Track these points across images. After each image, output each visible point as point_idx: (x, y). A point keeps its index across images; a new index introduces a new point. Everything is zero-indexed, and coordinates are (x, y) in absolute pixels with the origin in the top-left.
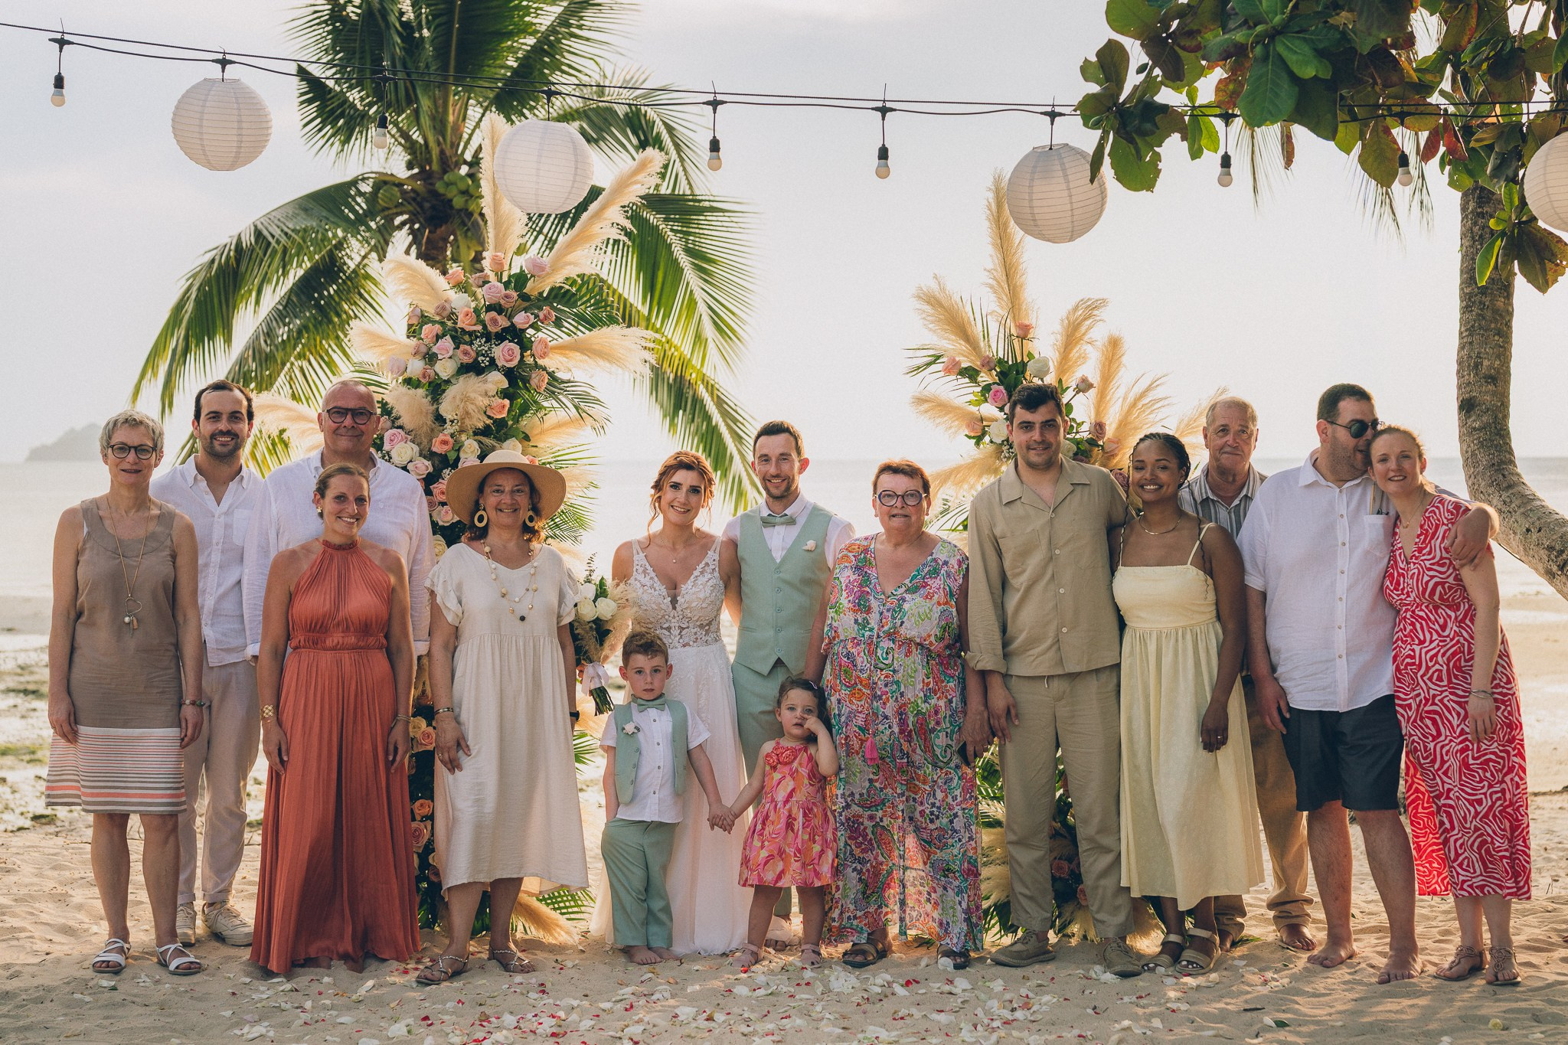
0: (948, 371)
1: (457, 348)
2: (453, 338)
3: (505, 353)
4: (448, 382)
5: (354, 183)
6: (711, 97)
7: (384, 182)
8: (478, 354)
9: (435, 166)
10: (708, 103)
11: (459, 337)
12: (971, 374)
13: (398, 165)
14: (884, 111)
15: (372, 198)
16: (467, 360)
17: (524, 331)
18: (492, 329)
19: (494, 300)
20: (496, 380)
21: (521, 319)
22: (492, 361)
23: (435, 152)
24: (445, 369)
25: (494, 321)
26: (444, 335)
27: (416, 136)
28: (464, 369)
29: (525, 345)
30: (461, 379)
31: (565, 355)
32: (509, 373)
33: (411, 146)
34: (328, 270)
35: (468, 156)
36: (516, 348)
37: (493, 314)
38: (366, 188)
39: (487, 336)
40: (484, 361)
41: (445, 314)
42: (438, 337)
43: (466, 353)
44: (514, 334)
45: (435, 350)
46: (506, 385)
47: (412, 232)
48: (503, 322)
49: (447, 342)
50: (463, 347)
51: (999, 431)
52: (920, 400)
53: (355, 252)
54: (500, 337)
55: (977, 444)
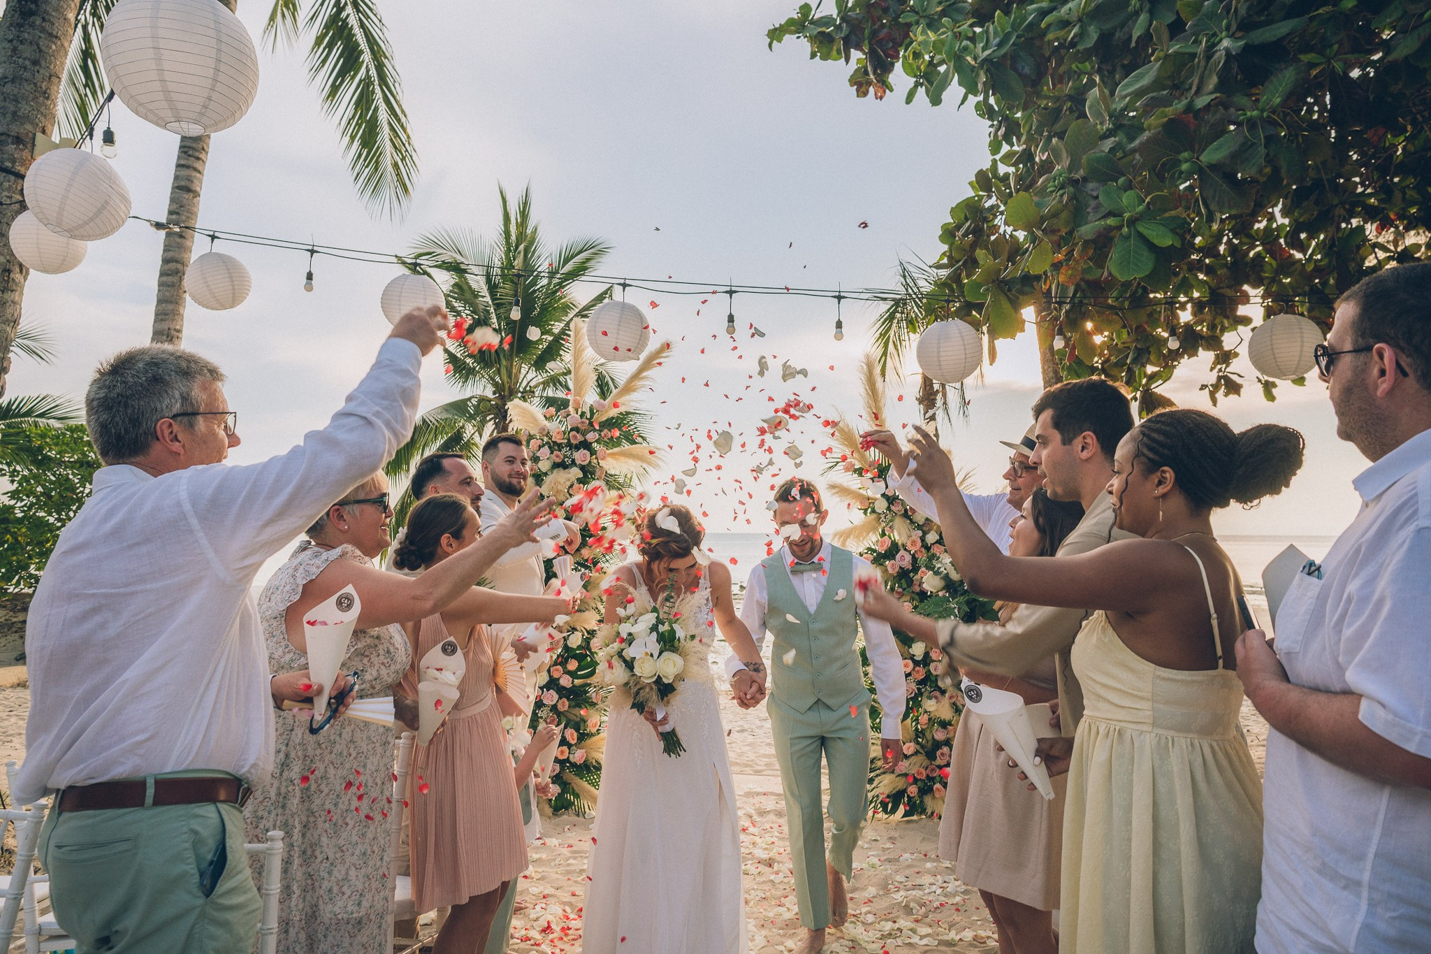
0: (847, 469)
1: (552, 453)
2: (550, 447)
3: (581, 456)
4: (546, 474)
5: (469, 399)
6: (728, 289)
7: (483, 400)
8: (565, 456)
9: (506, 393)
10: (726, 292)
11: (554, 446)
12: (860, 472)
13: (489, 392)
14: (839, 298)
15: (477, 407)
16: (558, 460)
17: (591, 443)
18: (574, 442)
19: (575, 425)
20: (576, 473)
21: (591, 437)
22: (573, 461)
23: (507, 386)
24: (544, 466)
25: (575, 437)
26: (544, 445)
27: (498, 379)
28: (556, 466)
29: (593, 452)
30: (555, 471)
31: (616, 459)
32: (582, 468)
33: (495, 384)
34: (457, 438)
35: (521, 390)
36: (588, 453)
37: (574, 433)
38: (474, 401)
39: (569, 445)
40: (567, 460)
41: (545, 433)
42: (540, 447)
43: (557, 456)
44: (586, 445)
45: (538, 454)
46: (581, 475)
47: (495, 423)
48: (580, 438)
49: (546, 450)
50: (555, 453)
51: (881, 505)
52: (833, 487)
53: (469, 430)
54: (577, 447)
55: (865, 513)
